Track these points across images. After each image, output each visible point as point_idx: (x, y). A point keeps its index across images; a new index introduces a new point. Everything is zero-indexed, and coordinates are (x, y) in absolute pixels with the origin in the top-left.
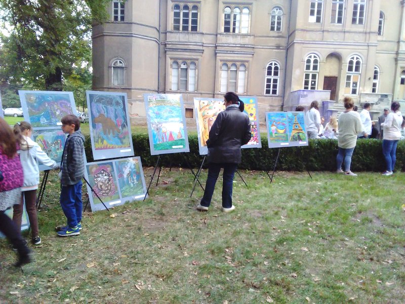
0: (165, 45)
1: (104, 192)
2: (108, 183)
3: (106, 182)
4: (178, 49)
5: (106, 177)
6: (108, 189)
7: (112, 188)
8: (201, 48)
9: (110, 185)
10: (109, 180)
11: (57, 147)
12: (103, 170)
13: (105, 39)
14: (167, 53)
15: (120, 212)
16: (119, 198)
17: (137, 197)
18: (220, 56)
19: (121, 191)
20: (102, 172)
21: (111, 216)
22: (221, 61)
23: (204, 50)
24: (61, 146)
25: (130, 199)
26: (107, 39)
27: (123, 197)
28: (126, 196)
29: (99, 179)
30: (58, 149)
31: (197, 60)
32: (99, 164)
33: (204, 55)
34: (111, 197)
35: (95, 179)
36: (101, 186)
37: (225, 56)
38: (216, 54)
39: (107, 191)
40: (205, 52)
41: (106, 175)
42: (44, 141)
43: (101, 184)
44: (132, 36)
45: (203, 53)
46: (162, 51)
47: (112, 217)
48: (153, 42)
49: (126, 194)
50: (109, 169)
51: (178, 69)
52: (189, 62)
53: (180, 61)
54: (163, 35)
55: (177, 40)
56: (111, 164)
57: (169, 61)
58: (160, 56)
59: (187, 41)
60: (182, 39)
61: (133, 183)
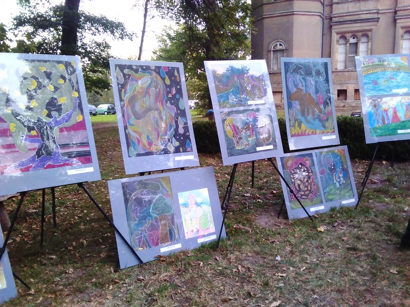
0: (331, 19)
1: (303, 193)
2: (307, 181)
3: (305, 180)
4: (346, 21)
5: (304, 174)
6: (307, 190)
7: (313, 189)
8: (376, 16)
9: (310, 184)
10: (309, 178)
11: (248, 133)
12: (301, 164)
13: (264, 22)
14: (333, 27)
15: (329, 223)
16: (322, 202)
17: (344, 202)
18: (401, 23)
19: (325, 193)
20: (300, 166)
21: (319, 229)
22: (402, 28)
23: (379, 18)
24: (253, 132)
25: (336, 204)
26: (266, 22)
27: (326, 202)
28: (331, 200)
29: (296, 176)
30: (250, 136)
31: (371, 30)
32: (296, 156)
33: (379, 24)
34: (312, 201)
35: (292, 176)
36: (299, 185)
37: (408, 22)
38: (395, 20)
39: (307, 193)
40: (380, 21)
41: (304, 171)
42: (234, 126)
43: (299, 182)
44: (294, 14)
45: (378, 21)
46: (326, 26)
47: (321, 232)
48: (317, 17)
49: (330, 197)
50: (308, 163)
51: (346, 44)
52: (360, 34)
53: (348, 35)
54: (327, 9)
55: (346, 11)
56: (311, 155)
57: (335, 37)
58: (325, 32)
59: (358, 10)
60: (351, 10)
61: (339, 182)
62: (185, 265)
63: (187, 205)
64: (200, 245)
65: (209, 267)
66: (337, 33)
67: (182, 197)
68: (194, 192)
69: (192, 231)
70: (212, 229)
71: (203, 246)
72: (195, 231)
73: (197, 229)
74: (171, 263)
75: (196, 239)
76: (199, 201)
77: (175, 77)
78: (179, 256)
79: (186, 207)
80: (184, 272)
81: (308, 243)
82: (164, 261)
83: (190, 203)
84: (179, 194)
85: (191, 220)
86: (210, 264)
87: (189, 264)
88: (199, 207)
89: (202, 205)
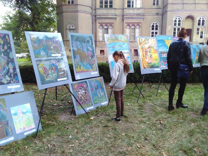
0: (96, 16)
1: (83, 101)
2: (85, 95)
3: (84, 94)
4: (103, 18)
5: (84, 91)
6: (85, 99)
7: (88, 99)
8: (115, 17)
10: (86, 93)
11: (53, 71)
12: (81, 86)
13: (63, 14)
14: (97, 20)
15: (96, 115)
16: (92, 105)
17: (103, 104)
18: (126, 21)
19: (93, 100)
20: (81, 88)
21: (91, 118)
22: (126, 23)
24: (55, 71)
25: (99, 105)
27: (94, 104)
29: (80, 93)
30: (53, 73)
31: (113, 23)
32: (79, 83)
33: (116, 21)
34: (87, 105)
35: (77, 93)
36: (81, 97)
37: (128, 21)
38: (123, 19)
39: (85, 101)
40: (117, 19)
42: (44, 68)
44: (78, 12)
46: (94, 19)
47: (92, 120)
48: (89, 14)
49: (96, 102)
50: (85, 86)
51: (103, 29)
52: (108, 24)
53: (104, 25)
54: (94, 11)
55: (102, 13)
56: (86, 82)
57: (98, 25)
58: (93, 22)
59: (107, 13)
60: (104, 13)
61: (100, 94)
62: (16, 149)
63: (16, 114)
64: (25, 136)
65: (31, 148)
66: (99, 23)
67: (13, 110)
68: (21, 106)
69: (21, 129)
70: (33, 126)
71: (28, 136)
72: (22, 128)
73: (23, 127)
74: (7, 150)
75: (23, 133)
76: (24, 111)
77: (7, 39)
78: (12, 145)
79: (16, 115)
80: (15, 153)
81: (85, 126)
82: (3, 149)
83: (19, 113)
84: (11, 108)
85: (20, 123)
86: (32, 146)
87: (19, 148)
88: (24, 115)
89: (26, 113)
